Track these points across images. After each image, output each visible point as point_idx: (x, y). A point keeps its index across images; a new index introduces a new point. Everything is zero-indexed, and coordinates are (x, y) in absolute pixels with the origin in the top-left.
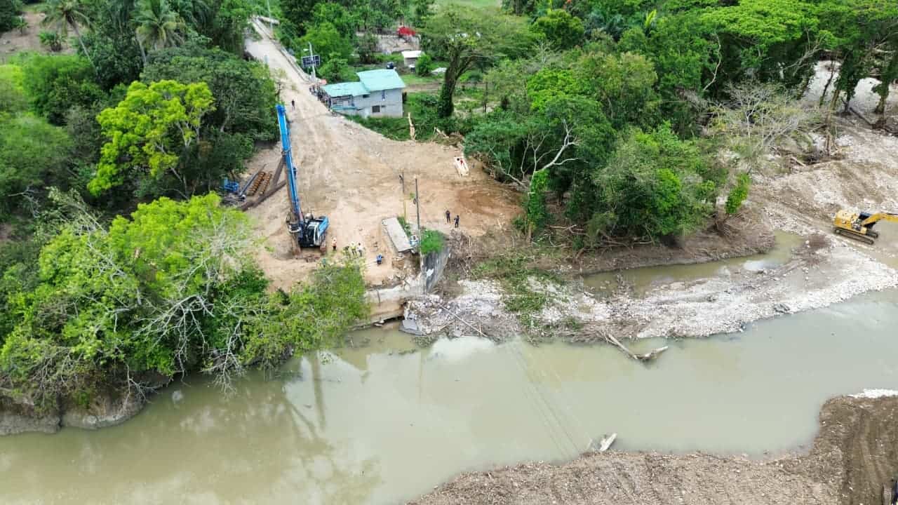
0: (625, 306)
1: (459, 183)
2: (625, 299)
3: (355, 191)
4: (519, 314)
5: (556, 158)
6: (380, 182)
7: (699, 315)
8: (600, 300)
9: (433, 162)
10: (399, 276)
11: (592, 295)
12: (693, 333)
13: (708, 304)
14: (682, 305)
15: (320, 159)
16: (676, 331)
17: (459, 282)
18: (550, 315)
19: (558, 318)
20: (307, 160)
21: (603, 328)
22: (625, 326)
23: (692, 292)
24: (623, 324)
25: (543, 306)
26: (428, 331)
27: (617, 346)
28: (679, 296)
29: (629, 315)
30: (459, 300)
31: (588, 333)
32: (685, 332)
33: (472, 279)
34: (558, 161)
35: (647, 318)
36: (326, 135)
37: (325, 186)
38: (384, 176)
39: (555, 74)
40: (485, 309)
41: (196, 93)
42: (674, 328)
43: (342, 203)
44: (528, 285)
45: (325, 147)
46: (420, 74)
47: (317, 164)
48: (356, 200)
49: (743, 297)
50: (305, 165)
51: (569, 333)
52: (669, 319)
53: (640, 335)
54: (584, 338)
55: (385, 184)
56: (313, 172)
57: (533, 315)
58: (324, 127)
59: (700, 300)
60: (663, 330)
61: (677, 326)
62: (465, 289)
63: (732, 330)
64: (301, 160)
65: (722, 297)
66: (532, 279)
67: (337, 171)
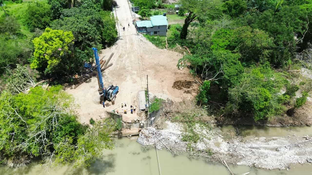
0: (235, 146)
1: (178, 73)
2: (236, 142)
3: (135, 72)
4: (187, 143)
5: (215, 77)
6: (146, 69)
7: (269, 158)
8: (225, 140)
9: (170, 61)
10: (139, 120)
11: (223, 137)
12: (264, 167)
13: (275, 152)
14: (262, 150)
15: (126, 56)
16: (256, 165)
17: (166, 122)
18: (200, 146)
19: (204, 148)
20: (121, 56)
21: (222, 156)
22: (233, 157)
23: (268, 144)
24: (232, 155)
25: (198, 141)
26: (148, 144)
27: (226, 167)
28: (262, 146)
29: (236, 152)
30: (163, 132)
31: (215, 158)
32: (260, 166)
33: (172, 122)
34: (216, 78)
35: (244, 155)
36: (132, 44)
37: (125, 69)
38: (149, 66)
39: (226, 31)
40: (174, 138)
41: (67, 36)
42: (255, 163)
43: (129, 78)
44: (195, 128)
45: (130, 49)
46: (179, 15)
47: (124, 58)
48: (134, 77)
49: (293, 151)
50: (120, 58)
51: (207, 156)
52: (254, 157)
53: (238, 164)
54: (213, 160)
55: (148, 70)
56: (122, 61)
57: (193, 145)
58: (132, 40)
59: (272, 149)
60: (250, 163)
61: (257, 162)
62: (168, 126)
63: (284, 168)
64: (119, 55)
65: (282, 150)
66: (197, 125)
67: (131, 62)
